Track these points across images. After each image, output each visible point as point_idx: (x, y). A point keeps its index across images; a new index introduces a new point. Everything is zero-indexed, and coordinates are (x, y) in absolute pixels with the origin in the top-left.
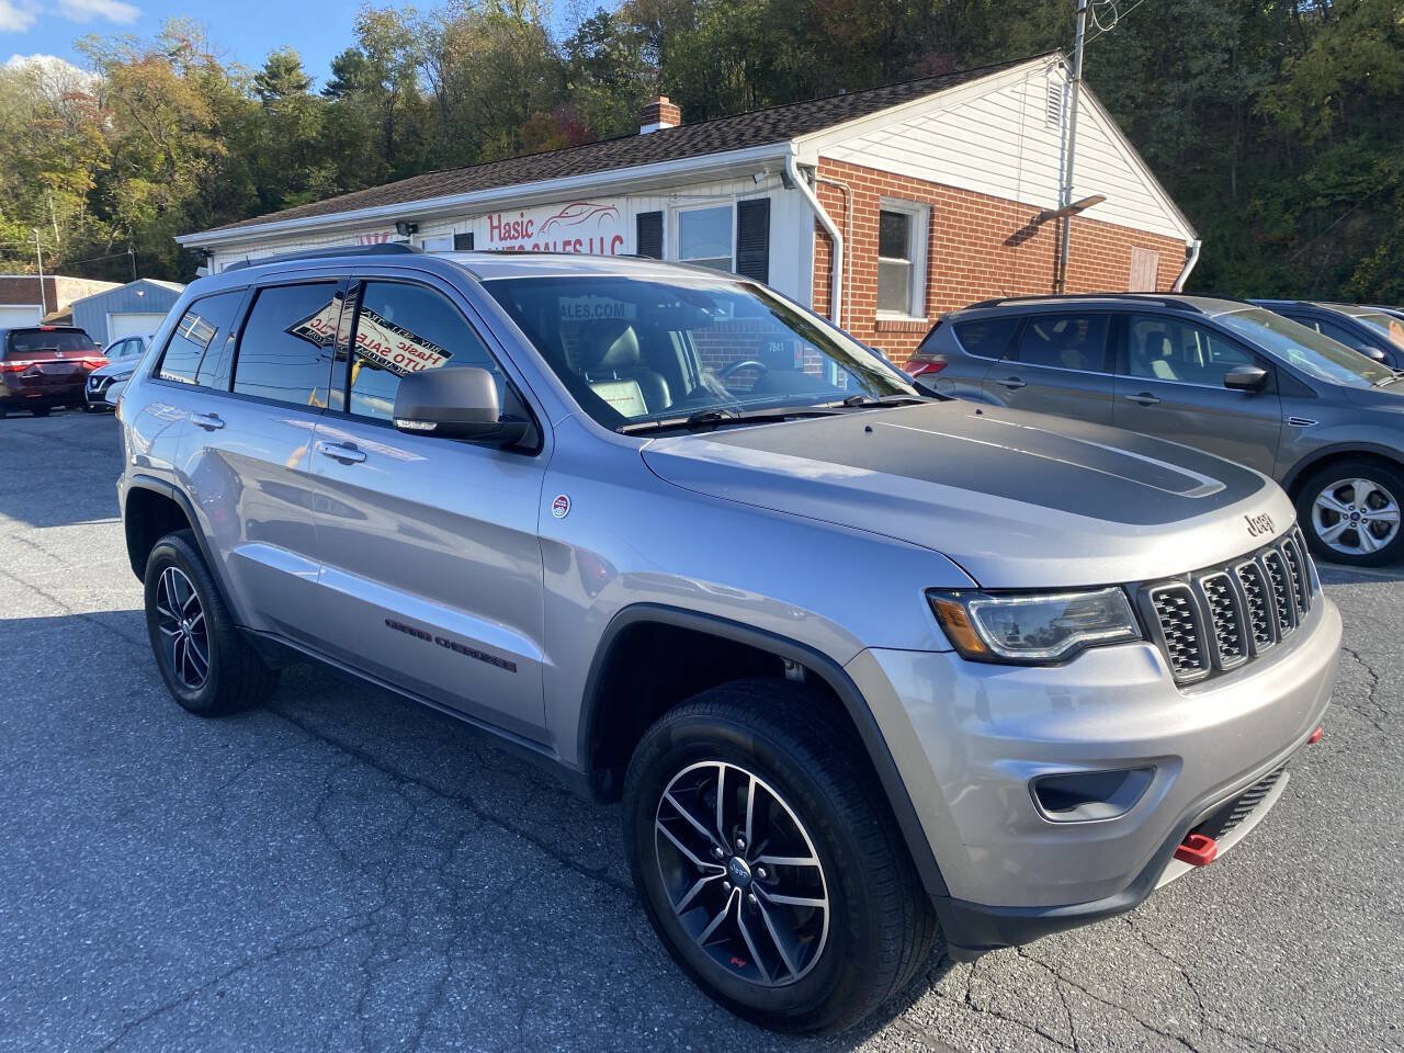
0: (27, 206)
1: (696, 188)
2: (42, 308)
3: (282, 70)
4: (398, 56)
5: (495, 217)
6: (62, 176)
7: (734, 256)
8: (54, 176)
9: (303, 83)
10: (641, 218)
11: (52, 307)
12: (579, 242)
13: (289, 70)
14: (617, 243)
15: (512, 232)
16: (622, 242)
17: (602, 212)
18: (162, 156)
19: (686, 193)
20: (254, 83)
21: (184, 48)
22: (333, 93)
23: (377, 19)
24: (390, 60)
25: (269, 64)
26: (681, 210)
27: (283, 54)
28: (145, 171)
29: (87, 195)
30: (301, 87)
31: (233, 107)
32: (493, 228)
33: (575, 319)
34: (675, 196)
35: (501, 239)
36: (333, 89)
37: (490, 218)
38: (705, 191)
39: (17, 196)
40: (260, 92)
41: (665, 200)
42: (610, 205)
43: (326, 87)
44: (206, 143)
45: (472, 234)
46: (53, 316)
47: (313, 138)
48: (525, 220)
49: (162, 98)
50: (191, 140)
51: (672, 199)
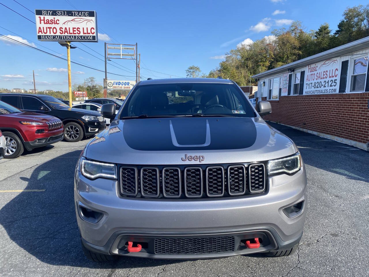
0: (255, 71)
1: (358, 52)
2: (249, 93)
3: (323, 29)
4: (356, 19)
5: (310, 66)
6: (263, 63)
7: (367, 73)
8: (261, 63)
9: (328, 32)
10: (343, 63)
11: (251, 93)
12: (327, 71)
13: (325, 29)
14: (336, 70)
15: (313, 70)
16: (337, 71)
17: (334, 62)
18: (286, 56)
19: (356, 54)
20: (315, 34)
21: (295, 29)
22: (337, 33)
23: (350, 11)
24: (353, 21)
25: (320, 28)
26: (355, 59)
27: (324, 25)
28: (282, 60)
29: (268, 67)
30: (328, 33)
31: (305, 41)
32: (309, 69)
33: (324, 94)
34: (353, 55)
35: (310, 72)
36: (337, 32)
37: (309, 66)
38: (361, 52)
39: (253, 69)
40: (316, 36)
41: (350, 56)
42: (336, 60)
43: (335, 32)
44: (297, 52)
45: (304, 71)
46: (251, 95)
47: (325, 47)
48: (316, 66)
49: (288, 42)
50: (294, 51)
51: (352, 56)
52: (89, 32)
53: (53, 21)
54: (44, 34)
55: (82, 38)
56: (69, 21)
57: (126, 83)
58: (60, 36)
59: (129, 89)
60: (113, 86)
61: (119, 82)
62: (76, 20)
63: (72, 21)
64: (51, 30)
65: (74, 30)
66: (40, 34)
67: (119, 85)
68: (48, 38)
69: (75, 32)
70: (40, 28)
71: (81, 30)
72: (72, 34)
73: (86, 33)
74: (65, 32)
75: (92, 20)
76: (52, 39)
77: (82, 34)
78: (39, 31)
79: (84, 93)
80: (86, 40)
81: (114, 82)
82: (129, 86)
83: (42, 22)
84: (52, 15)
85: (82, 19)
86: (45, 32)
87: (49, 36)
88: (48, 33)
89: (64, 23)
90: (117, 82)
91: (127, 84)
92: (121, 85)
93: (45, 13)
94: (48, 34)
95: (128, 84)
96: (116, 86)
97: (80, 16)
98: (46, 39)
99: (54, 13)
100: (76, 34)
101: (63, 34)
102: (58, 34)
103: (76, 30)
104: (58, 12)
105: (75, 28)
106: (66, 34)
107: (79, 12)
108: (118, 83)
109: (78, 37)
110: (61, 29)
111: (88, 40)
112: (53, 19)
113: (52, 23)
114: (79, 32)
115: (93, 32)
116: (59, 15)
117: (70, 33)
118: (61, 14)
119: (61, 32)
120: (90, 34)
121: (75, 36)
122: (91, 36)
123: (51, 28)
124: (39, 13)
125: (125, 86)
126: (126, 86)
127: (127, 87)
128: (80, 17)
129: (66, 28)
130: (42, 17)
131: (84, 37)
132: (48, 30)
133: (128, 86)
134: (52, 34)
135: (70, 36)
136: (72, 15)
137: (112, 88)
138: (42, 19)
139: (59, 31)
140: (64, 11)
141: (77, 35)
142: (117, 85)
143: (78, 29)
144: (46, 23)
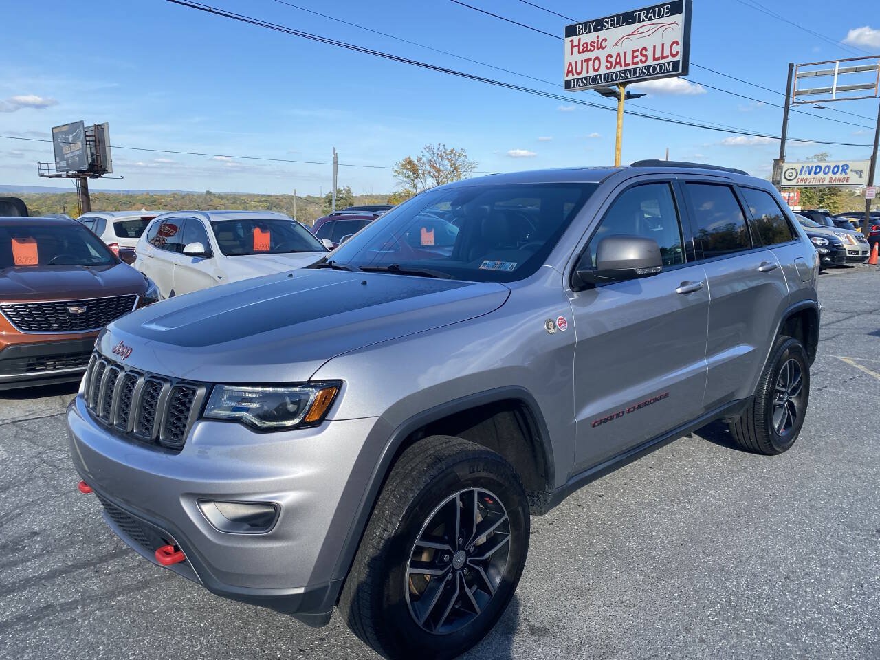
52: (667, 53)
53: (596, 45)
54: (576, 76)
55: (649, 71)
56: (626, 37)
57: (838, 167)
58: (605, 74)
59: (845, 183)
60: (799, 176)
61: (817, 167)
62: (641, 30)
63: (632, 34)
64: (591, 63)
65: (635, 54)
66: (570, 77)
67: (815, 173)
68: (583, 82)
69: (635, 60)
70: (570, 64)
71: (649, 53)
72: (629, 65)
73: (658, 59)
74: (616, 63)
75: (675, 23)
76: (590, 84)
77: (650, 62)
78: (568, 72)
79: (792, 195)
80: (658, 73)
81: (803, 167)
82: (846, 176)
83: (576, 49)
84: (596, 30)
85: (653, 26)
86: (579, 71)
87: (585, 80)
88: (583, 72)
89: (616, 44)
90: (813, 166)
91: (841, 169)
92: (821, 175)
93: (582, 29)
94: (584, 74)
95: (844, 171)
96: (807, 176)
97: (651, 19)
98: (579, 85)
99: (599, 25)
100: (637, 63)
101: (612, 70)
102: (603, 71)
103: (638, 54)
104: (606, 22)
105: (637, 51)
106: (618, 68)
107: (648, 10)
108: (814, 169)
109: (642, 72)
110: (609, 59)
111: (664, 72)
112: (596, 40)
113: (592, 49)
114: (644, 59)
115: (674, 53)
116: (608, 28)
117: (626, 65)
118: (611, 25)
119: (609, 65)
120: (667, 57)
121: (635, 70)
122: (669, 63)
123: (590, 60)
124: (571, 31)
125: (834, 176)
126: (838, 176)
127: (839, 180)
128: (650, 22)
129: (618, 55)
130: (575, 39)
131: (654, 69)
132: (585, 64)
133: (843, 175)
134: (592, 73)
135: (626, 71)
136: (634, 22)
137: (794, 183)
138: (576, 43)
139: (604, 63)
140: (618, 16)
141: (640, 65)
142: (810, 174)
143: (644, 52)
144: (583, 52)
